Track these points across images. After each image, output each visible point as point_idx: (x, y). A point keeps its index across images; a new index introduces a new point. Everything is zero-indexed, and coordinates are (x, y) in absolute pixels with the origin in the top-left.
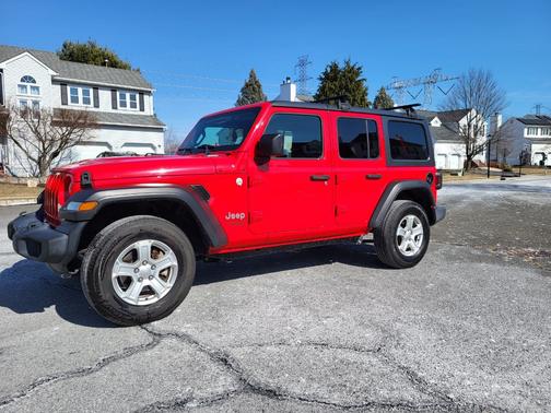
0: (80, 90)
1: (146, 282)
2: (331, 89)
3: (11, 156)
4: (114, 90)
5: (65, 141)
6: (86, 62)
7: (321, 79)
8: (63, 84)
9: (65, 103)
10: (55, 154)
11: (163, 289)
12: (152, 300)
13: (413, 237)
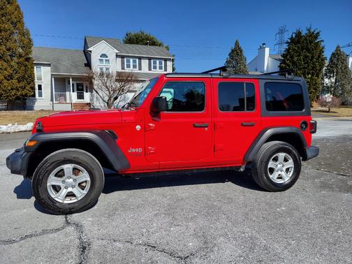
0: (131, 60)
1: (70, 189)
2: (294, 49)
3: (95, 99)
4: (150, 59)
5: (122, 90)
6: (138, 43)
7: (288, 43)
8: (123, 57)
9: (123, 68)
10: (116, 98)
11: (80, 194)
12: (74, 200)
13: (284, 169)
